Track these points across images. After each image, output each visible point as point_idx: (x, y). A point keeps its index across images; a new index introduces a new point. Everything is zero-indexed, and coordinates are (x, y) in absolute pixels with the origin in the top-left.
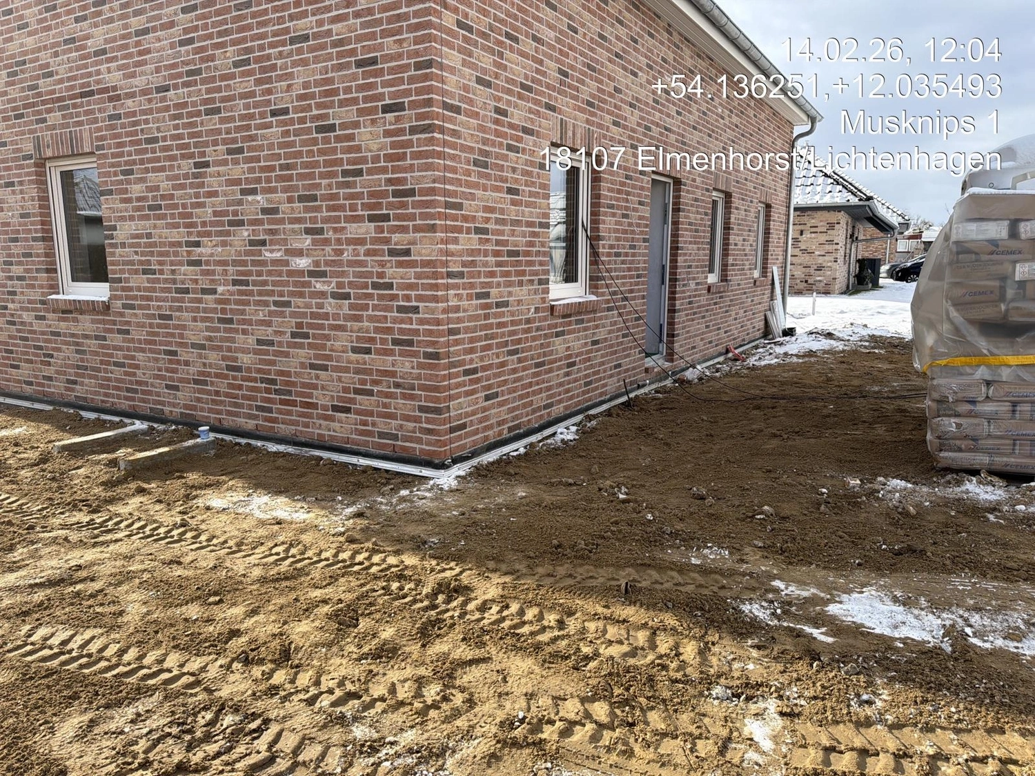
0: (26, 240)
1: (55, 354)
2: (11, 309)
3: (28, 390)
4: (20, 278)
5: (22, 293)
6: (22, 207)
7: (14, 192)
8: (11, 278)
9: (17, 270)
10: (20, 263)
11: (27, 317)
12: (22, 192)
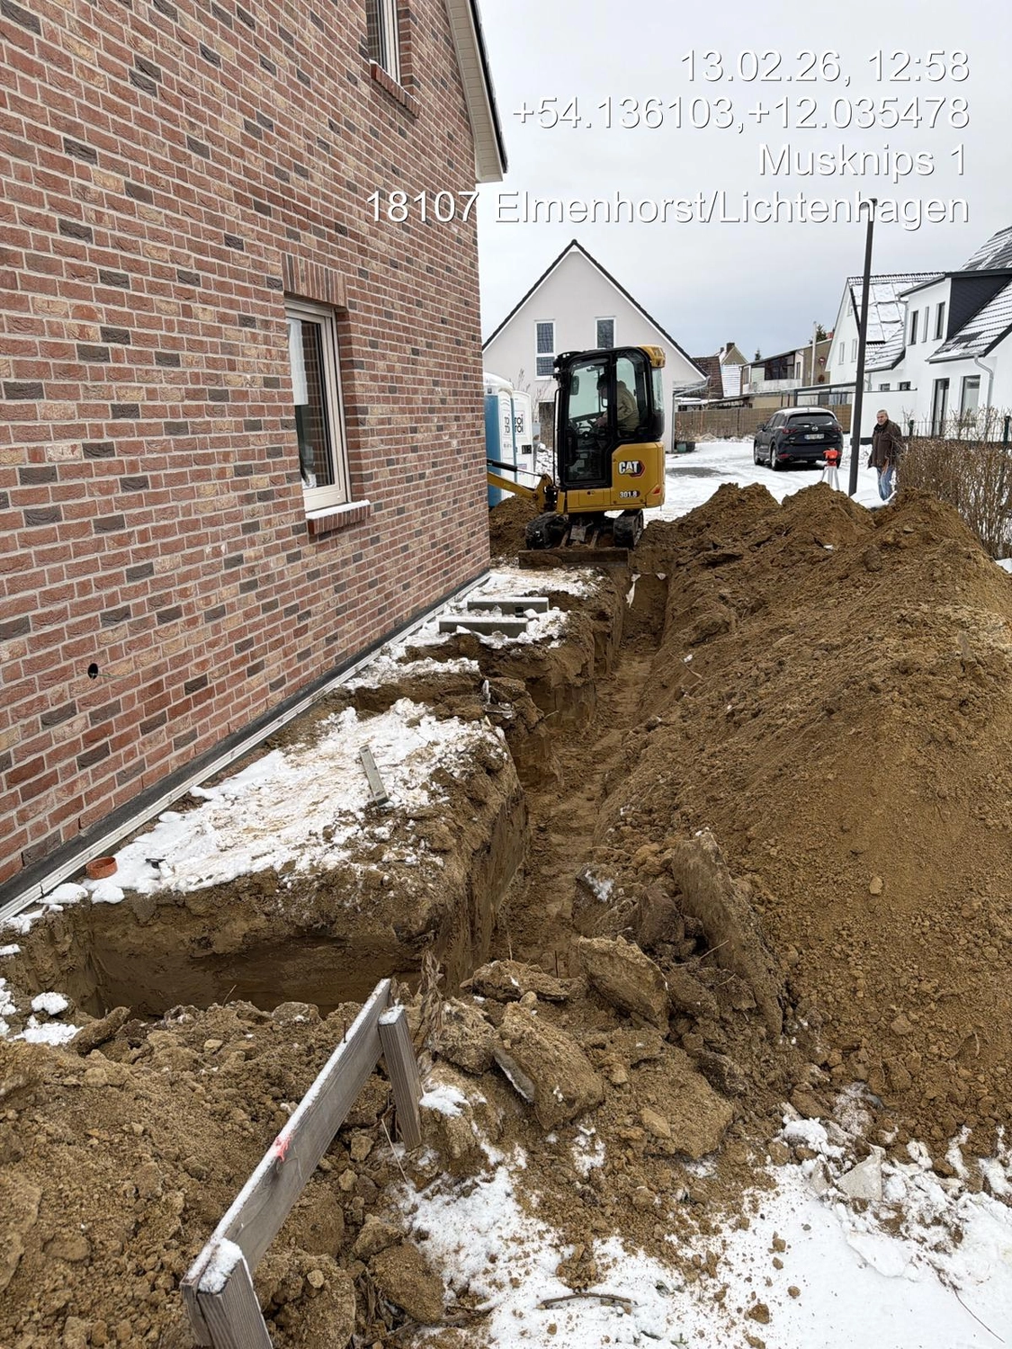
0: (273, 425)
1: (312, 608)
2: (250, 559)
3: (277, 696)
4: (264, 496)
5: (269, 522)
6: (268, 366)
7: (254, 337)
8: (248, 499)
9: (260, 482)
10: (263, 469)
11: (276, 563)
12: (267, 341)
